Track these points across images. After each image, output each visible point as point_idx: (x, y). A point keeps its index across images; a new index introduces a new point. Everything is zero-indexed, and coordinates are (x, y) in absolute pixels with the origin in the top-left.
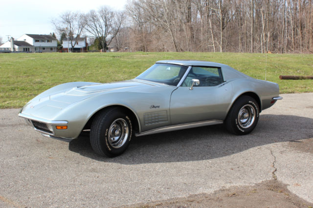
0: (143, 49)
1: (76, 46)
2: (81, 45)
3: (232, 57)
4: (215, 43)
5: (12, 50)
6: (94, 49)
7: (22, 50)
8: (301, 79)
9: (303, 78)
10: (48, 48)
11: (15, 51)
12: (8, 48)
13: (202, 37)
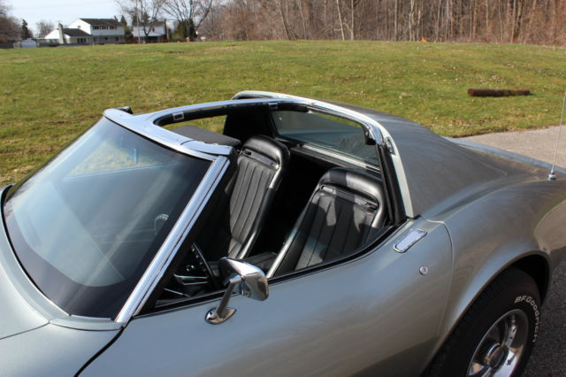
0: (242, 36)
1: (151, 34)
2: (159, 31)
3: (374, 50)
4: (344, 26)
5: (62, 42)
6: (178, 37)
7: (76, 41)
8: (507, 96)
9: (510, 94)
10: (112, 37)
11: (65, 44)
12: (56, 40)
13: (324, 17)
